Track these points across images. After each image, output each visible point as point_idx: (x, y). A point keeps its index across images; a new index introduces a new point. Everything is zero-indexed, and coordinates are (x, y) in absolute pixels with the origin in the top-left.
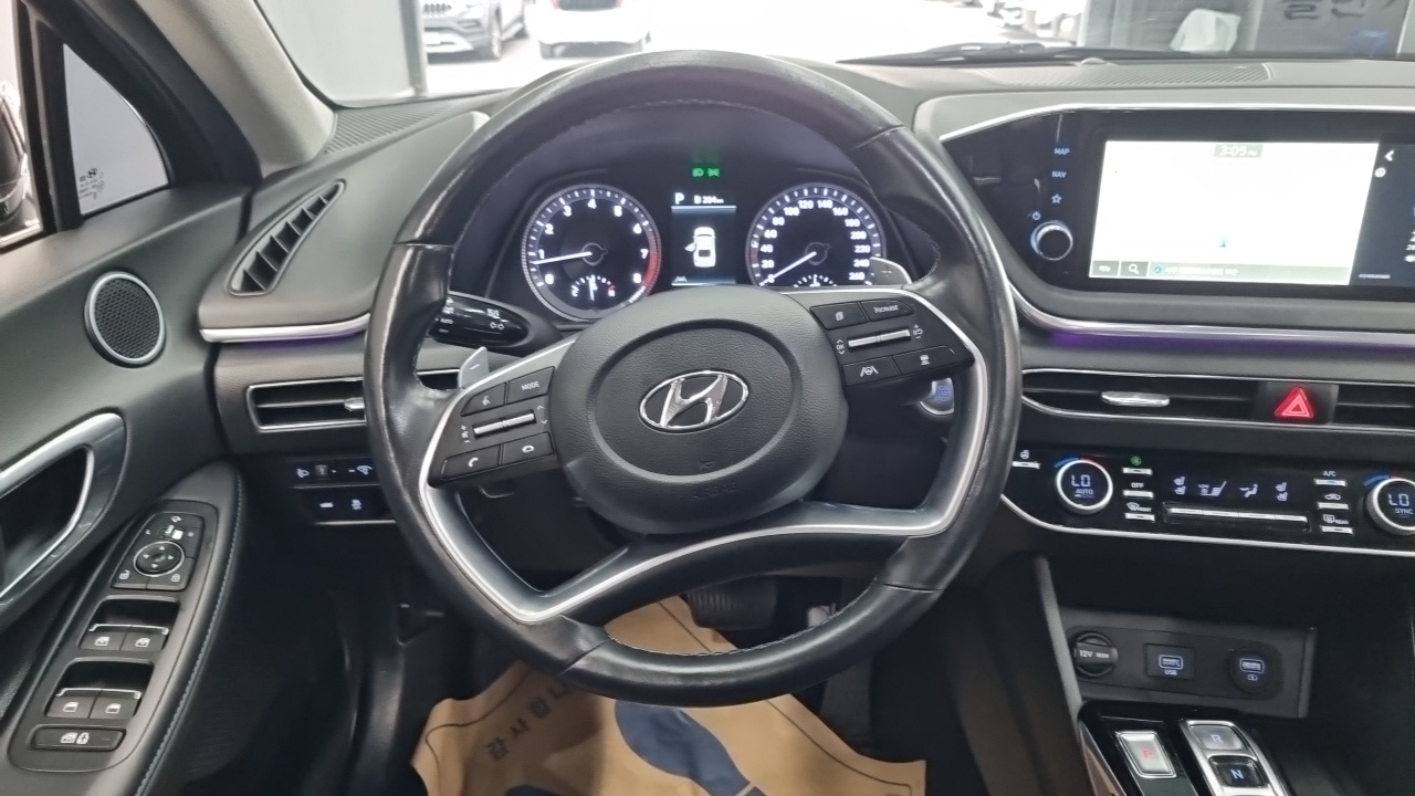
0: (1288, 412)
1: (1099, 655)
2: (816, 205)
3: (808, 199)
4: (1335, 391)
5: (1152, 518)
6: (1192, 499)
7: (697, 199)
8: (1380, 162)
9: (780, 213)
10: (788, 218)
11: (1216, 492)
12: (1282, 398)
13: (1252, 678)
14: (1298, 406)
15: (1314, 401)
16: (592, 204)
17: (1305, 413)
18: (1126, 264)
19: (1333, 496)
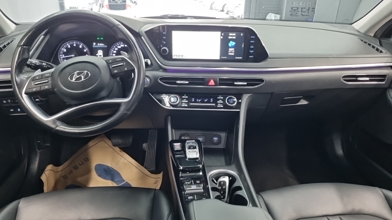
0: (210, 84)
1: (186, 138)
2: (124, 46)
3: (123, 44)
4: (218, 80)
5: (187, 106)
6: (195, 102)
7: (98, 44)
8: (221, 35)
9: (117, 47)
10: (118, 49)
11: (200, 101)
12: (209, 81)
13: (215, 141)
14: (212, 82)
15: (215, 82)
16: (75, 45)
17: (213, 84)
18: (179, 55)
19: (220, 100)
